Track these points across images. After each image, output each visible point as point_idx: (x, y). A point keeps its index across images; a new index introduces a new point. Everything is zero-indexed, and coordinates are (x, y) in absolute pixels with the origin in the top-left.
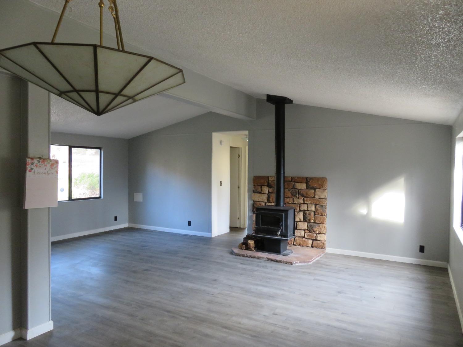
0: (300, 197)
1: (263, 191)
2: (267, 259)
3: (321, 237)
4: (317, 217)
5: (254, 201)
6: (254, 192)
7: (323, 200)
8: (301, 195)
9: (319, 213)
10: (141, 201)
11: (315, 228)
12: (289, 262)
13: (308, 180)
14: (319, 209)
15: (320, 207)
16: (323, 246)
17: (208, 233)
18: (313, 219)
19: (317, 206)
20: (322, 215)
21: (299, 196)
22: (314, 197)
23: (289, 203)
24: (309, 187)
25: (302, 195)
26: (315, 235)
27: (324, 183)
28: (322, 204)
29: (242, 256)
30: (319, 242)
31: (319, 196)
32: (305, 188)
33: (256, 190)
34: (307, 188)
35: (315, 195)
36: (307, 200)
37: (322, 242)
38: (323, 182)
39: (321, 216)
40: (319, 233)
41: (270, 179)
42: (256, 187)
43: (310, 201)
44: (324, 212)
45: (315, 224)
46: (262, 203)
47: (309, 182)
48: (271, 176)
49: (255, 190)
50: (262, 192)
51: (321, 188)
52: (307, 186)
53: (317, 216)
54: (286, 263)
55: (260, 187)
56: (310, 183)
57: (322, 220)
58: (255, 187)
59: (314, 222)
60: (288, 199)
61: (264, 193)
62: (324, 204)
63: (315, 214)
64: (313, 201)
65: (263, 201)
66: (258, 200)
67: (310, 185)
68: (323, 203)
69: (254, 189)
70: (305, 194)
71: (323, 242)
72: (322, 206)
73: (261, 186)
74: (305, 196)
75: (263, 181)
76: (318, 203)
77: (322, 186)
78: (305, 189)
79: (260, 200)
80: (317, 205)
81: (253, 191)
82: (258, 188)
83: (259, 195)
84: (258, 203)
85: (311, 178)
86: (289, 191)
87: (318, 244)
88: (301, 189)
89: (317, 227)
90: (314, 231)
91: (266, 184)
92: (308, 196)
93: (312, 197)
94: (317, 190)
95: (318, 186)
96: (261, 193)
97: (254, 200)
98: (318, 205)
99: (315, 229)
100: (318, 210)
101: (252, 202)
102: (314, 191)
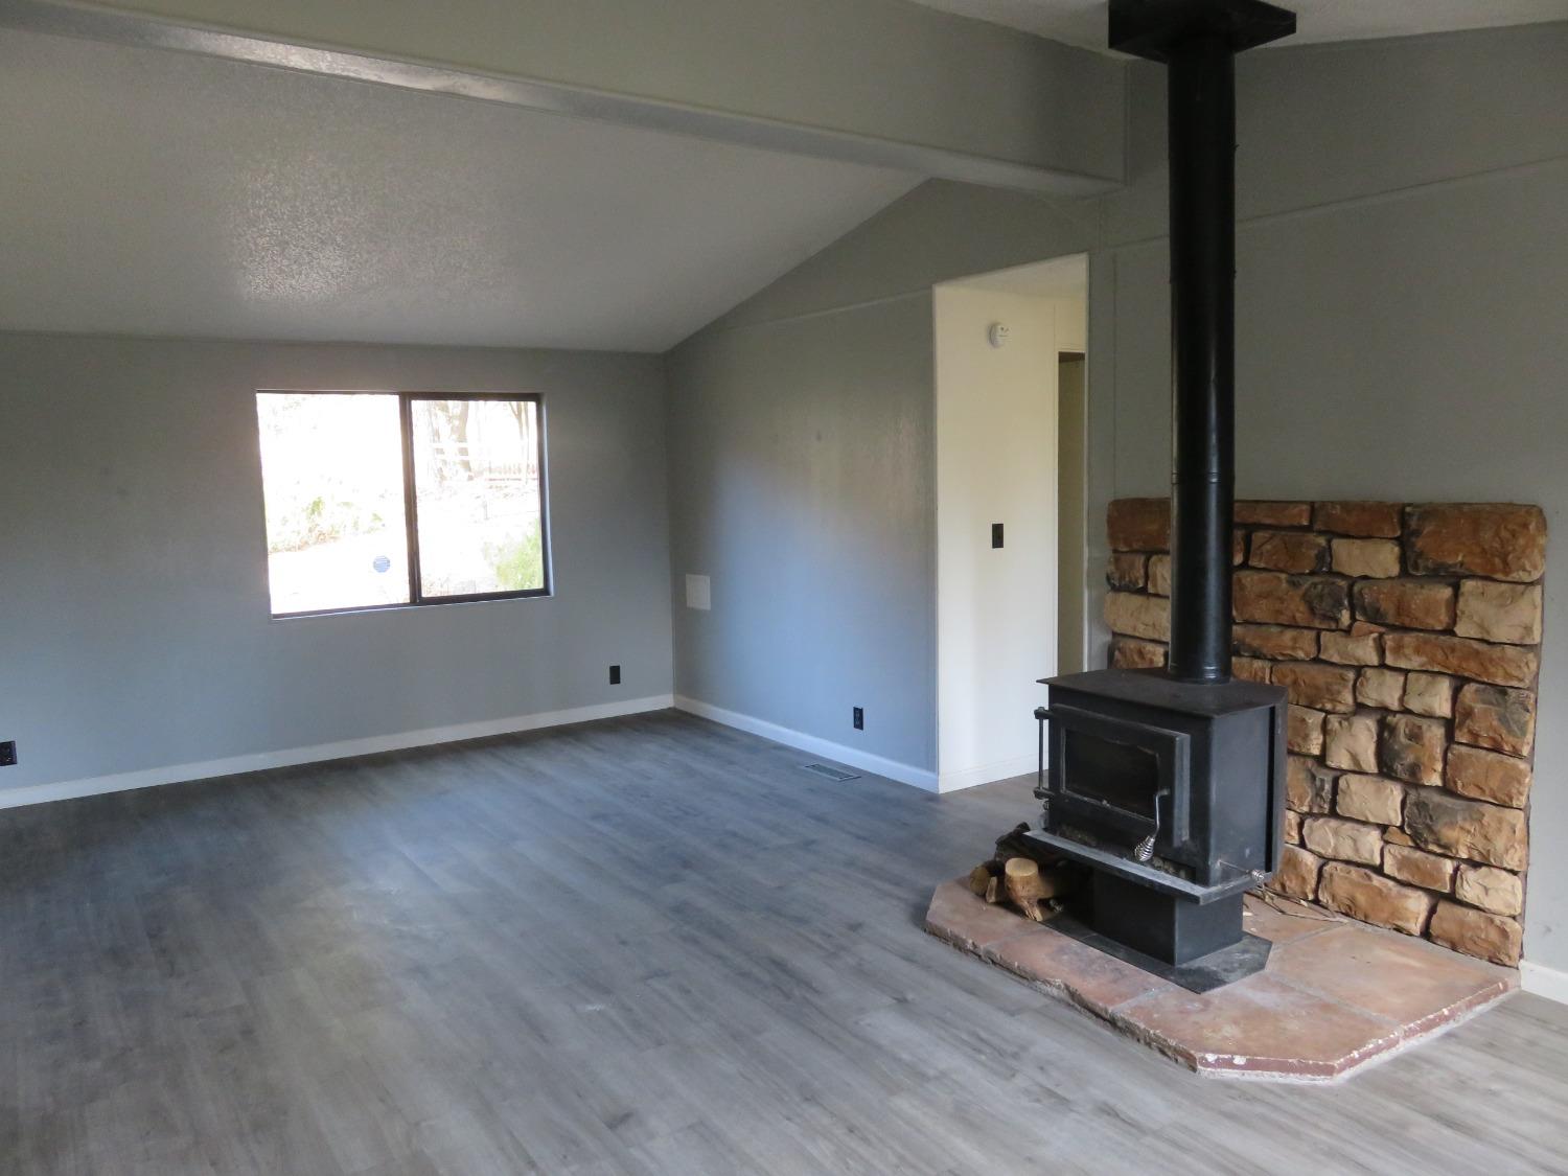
0: (1362, 624)
1: (1155, 586)
2: (1064, 995)
3: (1486, 890)
4: (1460, 757)
5: (1115, 634)
6: (1116, 589)
7: (1510, 651)
8: (1364, 612)
9: (1475, 736)
10: (708, 607)
11: (1452, 825)
12: (1176, 1051)
13: (1413, 523)
14: (1478, 707)
15: (1491, 695)
16: (1497, 949)
17: (925, 773)
18: (1439, 767)
19: (1466, 687)
20: (1497, 749)
21: (1353, 618)
22: (1449, 631)
23: (1296, 660)
24: (1416, 568)
25: (1375, 617)
26: (1448, 866)
27: (1522, 541)
28: (1500, 681)
29: (955, 945)
30: (1472, 915)
31: (1481, 626)
32: (1395, 570)
33: (1122, 578)
34: (1404, 572)
35: (1454, 620)
36: (1398, 649)
37: (1492, 921)
38: (1514, 535)
39: (1492, 756)
40: (1477, 858)
42: (1123, 557)
43: (1418, 651)
44: (1510, 731)
45: (1448, 801)
46: (1150, 647)
47: (1417, 533)
49: (1117, 576)
50: (1151, 590)
51: (1499, 576)
52: (1403, 560)
53: (1464, 749)
54: (1163, 1052)
55: (1140, 560)
56: (1420, 543)
57: (1494, 783)
58: (1117, 560)
59: (1447, 790)
60: (1289, 634)
61: (1161, 593)
62: (1515, 683)
63: (1450, 738)
64: (1440, 656)
65: (1156, 637)
66: (1130, 632)
67: (1420, 554)
68: (1508, 676)
69: (1111, 568)
70: (1388, 608)
71: (1497, 920)
72: (1503, 691)
73: (1149, 554)
74: (1391, 620)
75: (1153, 527)
76: (1471, 668)
77: (1506, 563)
78: (1390, 578)
79: (1141, 631)
80: (1468, 680)
81: (1108, 578)
82: (1132, 566)
83: (1137, 600)
84: (1132, 644)
85: (1430, 512)
86: (1294, 584)
87: (1462, 924)
88: (1365, 578)
89: (1459, 818)
90: (1440, 846)
92: (1407, 622)
93: (1439, 628)
94: (1468, 586)
95: (1476, 563)
96: (1143, 591)
97: (1116, 630)
98: (1473, 686)
99: (1449, 834)
100: (1469, 714)
101: (1108, 638)
102: (1447, 592)
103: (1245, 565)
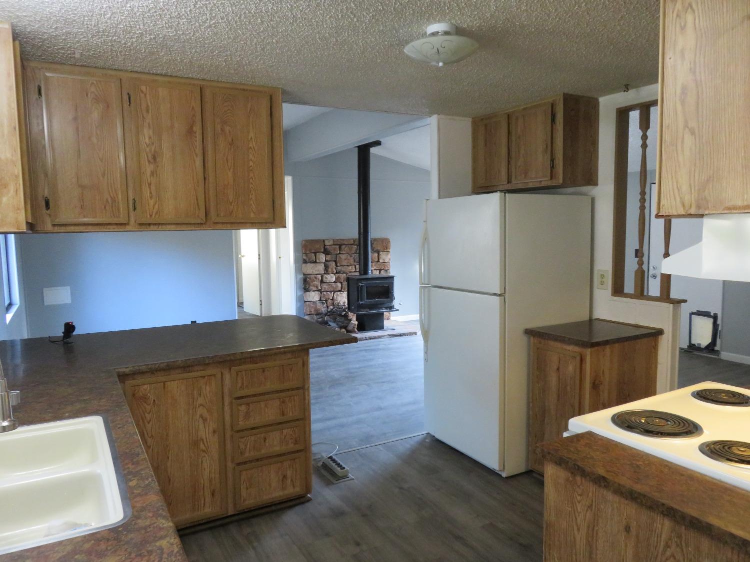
1: (319, 259)
5: (304, 274)
6: (305, 262)
7: (388, 263)
13: (373, 242)
14: (384, 274)
15: (385, 272)
22: (378, 261)
23: (351, 272)
24: (373, 250)
27: (388, 244)
31: (384, 260)
35: (379, 259)
36: (372, 266)
41: (327, 243)
42: (309, 254)
43: (375, 266)
47: (373, 244)
48: (328, 240)
49: (308, 259)
50: (318, 261)
51: (385, 251)
55: (313, 255)
56: (374, 246)
60: (350, 267)
61: (320, 262)
64: (378, 266)
65: (319, 273)
66: (311, 273)
67: (374, 248)
68: (388, 267)
69: (305, 257)
73: (315, 254)
75: (317, 246)
76: (383, 267)
77: (386, 248)
79: (315, 272)
81: (303, 260)
82: (312, 256)
83: (312, 265)
84: (313, 276)
85: (375, 240)
86: (351, 256)
91: (322, 250)
92: (372, 261)
93: (376, 261)
94: (381, 253)
95: (382, 249)
96: (315, 262)
97: (307, 273)
98: (383, 271)
101: (302, 276)
102: (377, 254)
103: (340, 253)
